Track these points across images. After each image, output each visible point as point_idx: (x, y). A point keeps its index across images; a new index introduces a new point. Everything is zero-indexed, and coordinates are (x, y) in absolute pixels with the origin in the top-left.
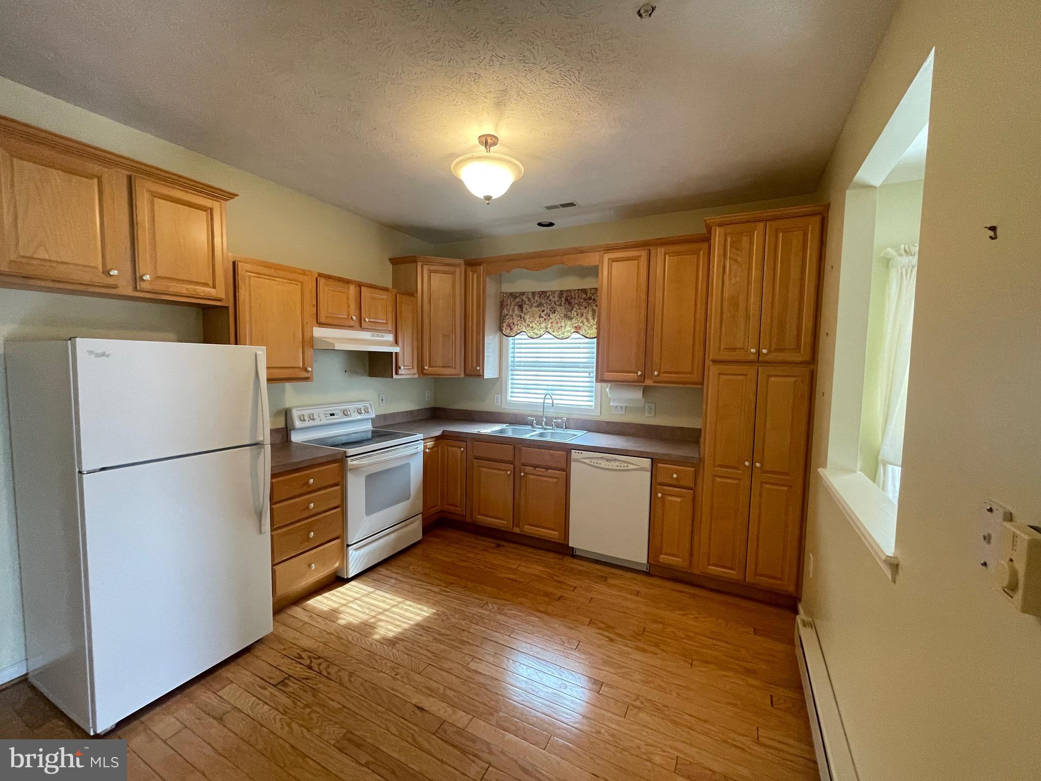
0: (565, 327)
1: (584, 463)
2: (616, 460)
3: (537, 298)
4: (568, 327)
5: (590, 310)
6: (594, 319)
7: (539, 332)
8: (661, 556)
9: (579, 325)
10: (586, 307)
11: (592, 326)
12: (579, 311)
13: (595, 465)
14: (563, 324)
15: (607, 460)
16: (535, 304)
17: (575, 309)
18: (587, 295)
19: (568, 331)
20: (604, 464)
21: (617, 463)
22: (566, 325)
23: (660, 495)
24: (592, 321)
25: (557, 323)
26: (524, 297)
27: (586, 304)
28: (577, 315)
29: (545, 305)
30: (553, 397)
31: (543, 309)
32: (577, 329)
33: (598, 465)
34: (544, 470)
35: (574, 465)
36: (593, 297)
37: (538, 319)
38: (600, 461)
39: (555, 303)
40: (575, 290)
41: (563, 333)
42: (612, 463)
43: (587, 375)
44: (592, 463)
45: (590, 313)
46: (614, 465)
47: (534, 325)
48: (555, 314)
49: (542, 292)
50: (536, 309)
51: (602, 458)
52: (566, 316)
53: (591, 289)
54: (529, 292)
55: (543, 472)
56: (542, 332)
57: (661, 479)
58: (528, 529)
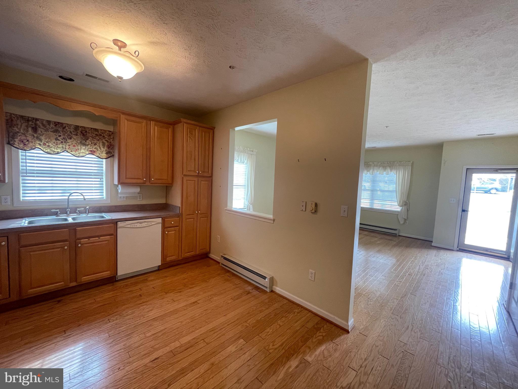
0: (81, 150)
1: (126, 227)
2: (145, 222)
3: (52, 125)
4: (83, 150)
5: (101, 142)
6: (104, 148)
7: (55, 150)
8: (167, 258)
9: (93, 150)
10: (98, 140)
11: (103, 152)
12: (93, 141)
13: (134, 227)
14: (79, 148)
15: (140, 223)
16: (51, 130)
17: (89, 139)
18: (98, 132)
19: (83, 153)
20: (139, 225)
21: (146, 223)
22: (81, 148)
23: (167, 232)
24: (102, 149)
25: (74, 146)
26: (38, 122)
27: (98, 138)
28: (92, 143)
29: (61, 132)
30: (84, 194)
31: (60, 134)
32: (92, 153)
33: (135, 227)
34: (97, 238)
35: (119, 230)
36: (102, 135)
37: (54, 141)
38: (136, 224)
39: (71, 132)
40: (89, 128)
41: (79, 153)
42: (143, 224)
43: (99, 180)
44: (132, 227)
45: (101, 144)
46: (144, 225)
47: (50, 144)
48: (72, 140)
49: (58, 123)
50: (52, 133)
51: (138, 222)
52: (81, 142)
53: (101, 130)
54: (44, 120)
55: (97, 239)
56: (59, 151)
57: (167, 225)
58: (85, 279)
